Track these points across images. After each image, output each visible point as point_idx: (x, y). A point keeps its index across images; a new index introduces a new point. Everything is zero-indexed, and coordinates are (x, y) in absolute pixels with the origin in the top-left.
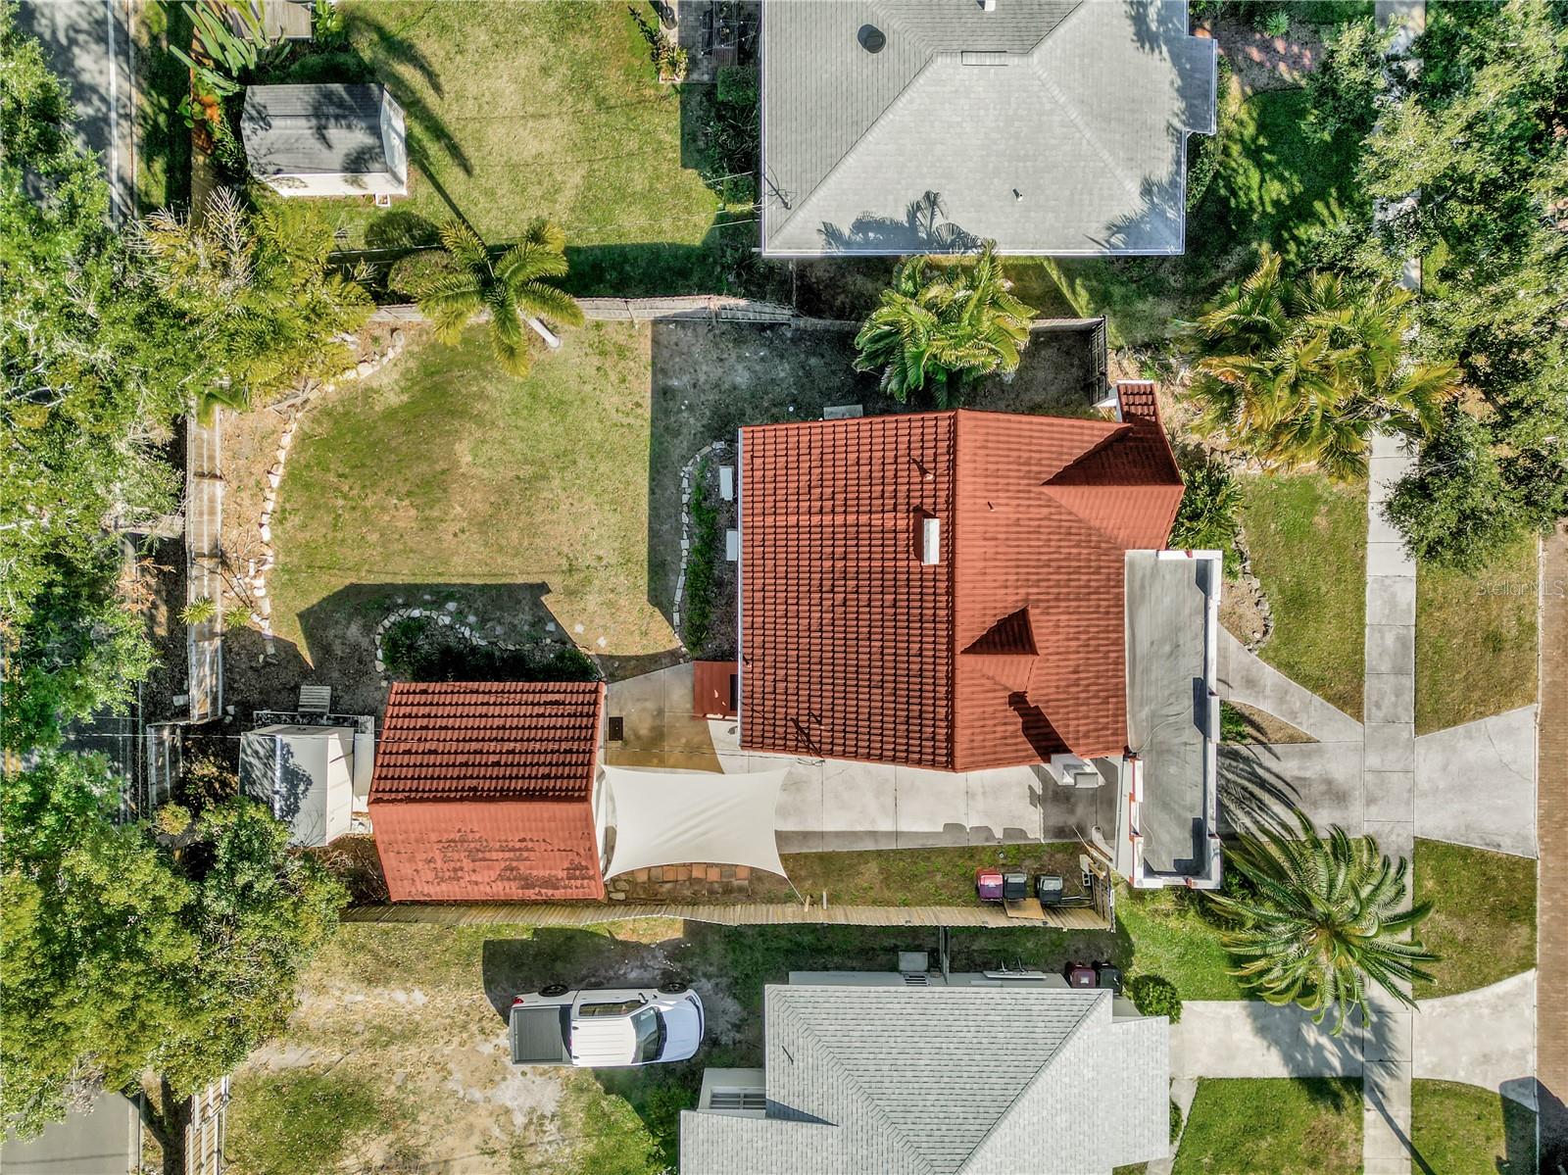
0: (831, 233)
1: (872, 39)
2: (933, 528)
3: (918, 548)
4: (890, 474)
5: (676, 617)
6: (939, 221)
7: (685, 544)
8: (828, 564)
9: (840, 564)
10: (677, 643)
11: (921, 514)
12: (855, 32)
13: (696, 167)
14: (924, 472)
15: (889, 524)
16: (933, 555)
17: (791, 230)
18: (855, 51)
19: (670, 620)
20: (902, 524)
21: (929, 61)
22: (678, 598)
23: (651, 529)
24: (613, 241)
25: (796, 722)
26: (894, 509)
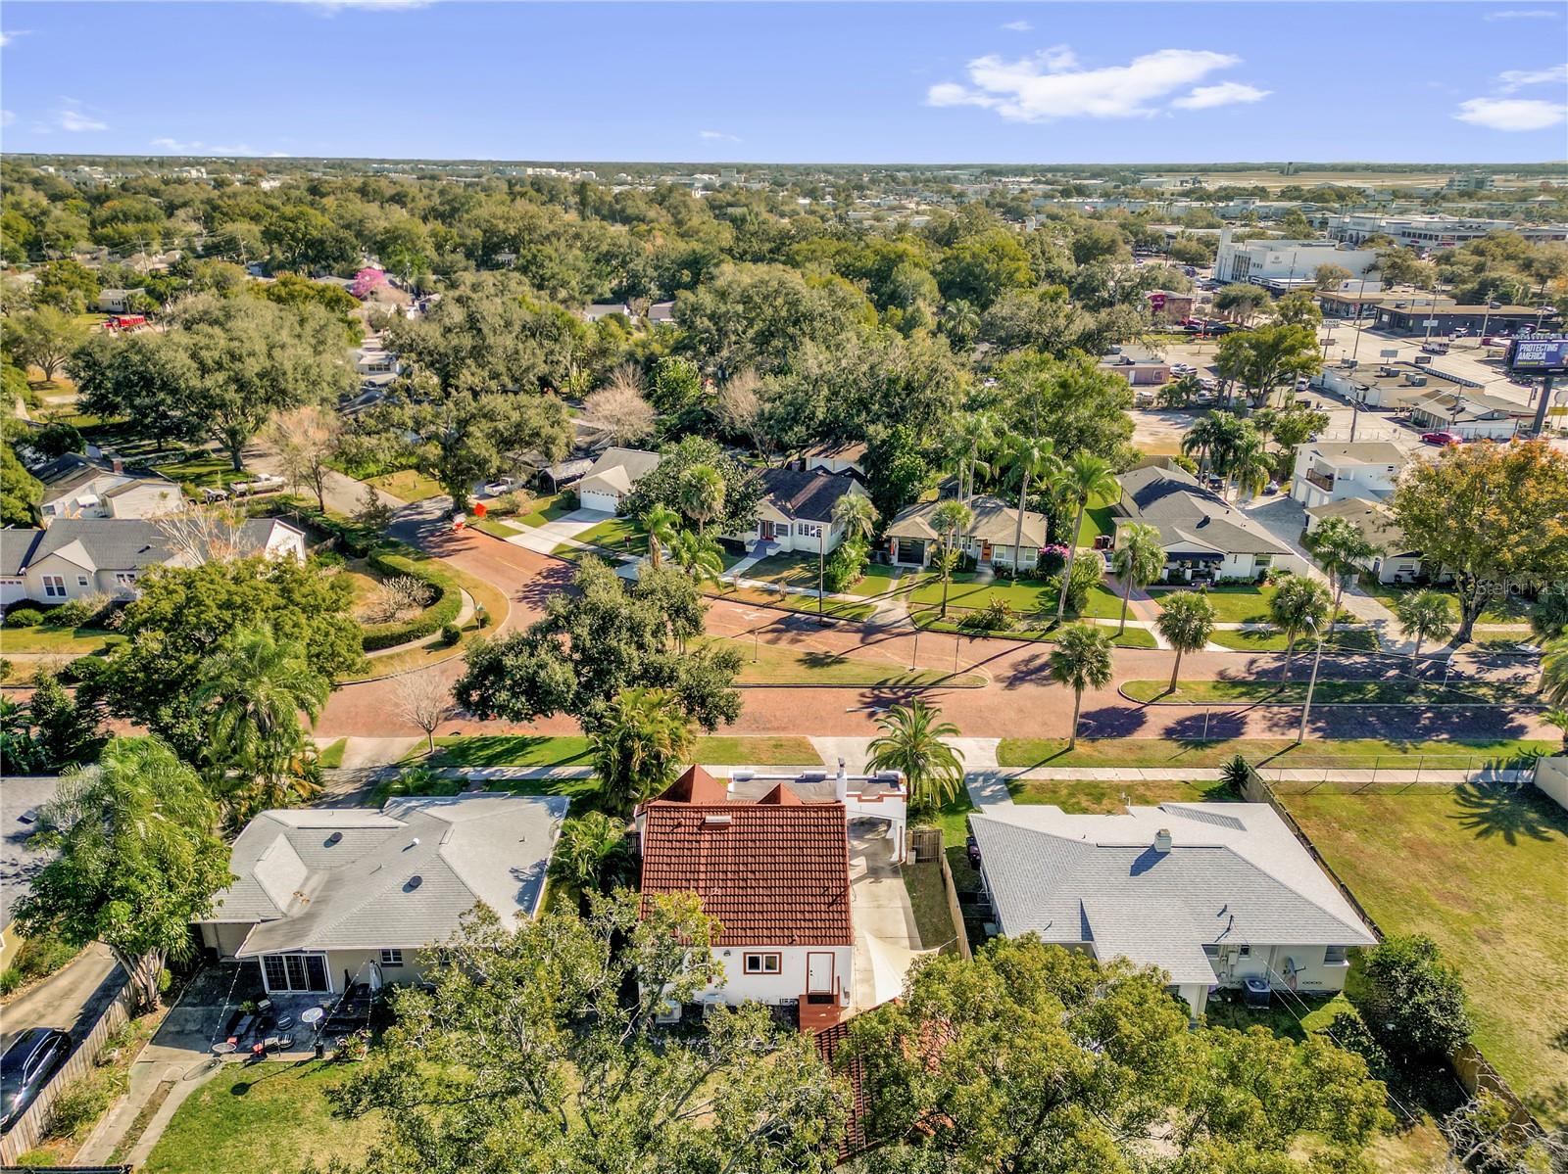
1: (413, 884)
2: (711, 818)
3: (722, 827)
6: (527, 871)
8: (729, 884)
9: (730, 875)
11: (703, 825)
12: (404, 893)
14: (679, 825)
15: (707, 845)
16: (727, 818)
18: (415, 894)
20: (708, 837)
21: (439, 857)
25: (830, 904)
26: (698, 841)
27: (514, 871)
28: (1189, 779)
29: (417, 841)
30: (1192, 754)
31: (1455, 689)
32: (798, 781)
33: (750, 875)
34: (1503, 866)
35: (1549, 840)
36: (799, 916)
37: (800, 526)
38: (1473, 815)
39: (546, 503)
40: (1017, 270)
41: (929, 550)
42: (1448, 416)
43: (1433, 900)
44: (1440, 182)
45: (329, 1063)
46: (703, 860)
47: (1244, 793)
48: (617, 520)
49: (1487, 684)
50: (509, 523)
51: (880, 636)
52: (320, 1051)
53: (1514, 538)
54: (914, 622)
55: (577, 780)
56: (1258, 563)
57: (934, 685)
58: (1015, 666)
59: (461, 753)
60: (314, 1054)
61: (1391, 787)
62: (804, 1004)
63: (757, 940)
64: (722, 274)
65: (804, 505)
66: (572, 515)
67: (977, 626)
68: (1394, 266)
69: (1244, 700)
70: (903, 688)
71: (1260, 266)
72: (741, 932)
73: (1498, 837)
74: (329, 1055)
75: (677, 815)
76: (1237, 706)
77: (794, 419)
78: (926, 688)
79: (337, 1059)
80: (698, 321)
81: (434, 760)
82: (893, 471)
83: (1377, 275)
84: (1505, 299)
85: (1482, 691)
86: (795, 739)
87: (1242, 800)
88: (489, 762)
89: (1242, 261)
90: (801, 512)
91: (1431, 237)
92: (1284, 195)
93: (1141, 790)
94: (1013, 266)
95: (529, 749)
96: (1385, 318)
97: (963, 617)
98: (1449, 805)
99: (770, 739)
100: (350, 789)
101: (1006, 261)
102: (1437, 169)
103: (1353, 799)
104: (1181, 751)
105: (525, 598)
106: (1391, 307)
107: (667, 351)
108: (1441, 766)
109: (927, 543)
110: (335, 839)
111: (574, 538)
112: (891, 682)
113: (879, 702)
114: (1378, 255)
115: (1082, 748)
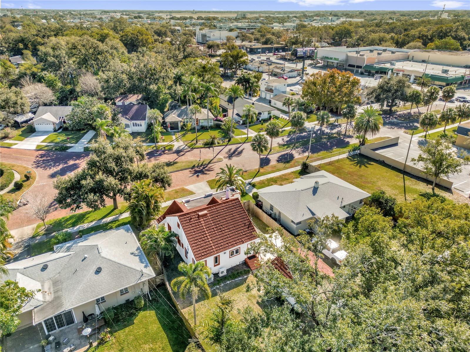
0: (146, 267)
1: (98, 271)
2: (200, 213)
3: (205, 215)
4: (194, 225)
5: (245, 277)
6: (136, 252)
7: (228, 282)
8: (216, 232)
9: (215, 229)
10: (250, 275)
11: (199, 216)
12: (96, 275)
13: (133, 321)
14: (191, 219)
15: (203, 222)
16: (205, 212)
17: (148, 272)
18: (102, 274)
19: (247, 278)
20: (202, 220)
21: (103, 257)
22: (241, 278)
23: (229, 290)
24: (161, 329)
25: (248, 228)
26: (200, 222)
27: (132, 254)
28: (292, 171)
29: (86, 256)
30: (288, 165)
31: (330, 137)
32: (204, 198)
33: (221, 227)
34: (369, 173)
35: (373, 165)
36: (241, 234)
37: (133, 124)
38: (355, 163)
39: (19, 132)
40: (148, 38)
41: (180, 125)
42: (282, 72)
43: (363, 184)
44: (235, 16)
45: (98, 346)
46: (204, 227)
47: (308, 171)
48: (55, 133)
49: (335, 133)
50: (7, 141)
51: (182, 153)
52: (91, 345)
53: (337, 94)
54: (189, 147)
55: (115, 221)
56: (269, 114)
57: (209, 163)
58: (227, 153)
59: (58, 225)
60: (88, 346)
61: (335, 161)
62: (248, 260)
63: (233, 245)
64: (51, 41)
65: (133, 116)
66: (34, 134)
67: (208, 144)
68: (243, 36)
69: (289, 149)
70: (201, 166)
71: (210, 37)
72: (227, 245)
73: (363, 167)
74: (95, 344)
75: (189, 216)
76: (288, 151)
77: (119, 87)
78: (208, 165)
79: (99, 344)
80: (49, 58)
81: (48, 231)
82: (160, 101)
83: (239, 39)
84: (272, 43)
85: (335, 135)
86: (181, 189)
87: (309, 173)
88: (74, 225)
89: (204, 36)
90: (132, 119)
91: (244, 29)
92: (198, 19)
93: (284, 177)
94: (147, 37)
95: (87, 216)
96: (248, 50)
97: (203, 142)
98: (348, 162)
99: (172, 191)
100: (18, 251)
101: (144, 36)
102: (231, 12)
103: (330, 166)
104: (285, 165)
105: (38, 166)
106: (249, 47)
107: (40, 70)
108: (340, 154)
109: (179, 122)
110: (45, 268)
111: (42, 142)
112: (196, 165)
113: (196, 172)
114: (239, 33)
115: (262, 170)
